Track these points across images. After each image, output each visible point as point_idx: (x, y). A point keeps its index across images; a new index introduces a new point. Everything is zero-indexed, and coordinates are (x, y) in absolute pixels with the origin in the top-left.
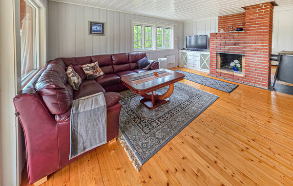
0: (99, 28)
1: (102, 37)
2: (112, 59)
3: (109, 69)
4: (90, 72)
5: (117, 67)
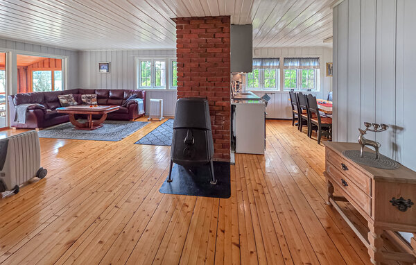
1: (109, 75)
2: (109, 93)
3: (103, 101)
4: (84, 100)
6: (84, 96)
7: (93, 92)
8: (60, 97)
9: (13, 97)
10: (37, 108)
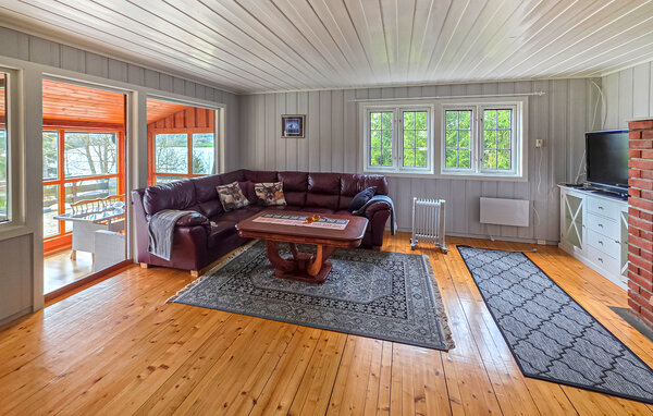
0: (295, 126)
1: (302, 141)
2: (307, 180)
3: (297, 198)
4: (261, 195)
5: (312, 198)
6: (259, 186)
7: (274, 177)
8: (221, 189)
9: (142, 193)
10: (193, 223)
